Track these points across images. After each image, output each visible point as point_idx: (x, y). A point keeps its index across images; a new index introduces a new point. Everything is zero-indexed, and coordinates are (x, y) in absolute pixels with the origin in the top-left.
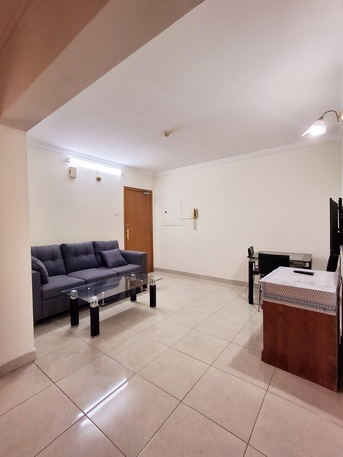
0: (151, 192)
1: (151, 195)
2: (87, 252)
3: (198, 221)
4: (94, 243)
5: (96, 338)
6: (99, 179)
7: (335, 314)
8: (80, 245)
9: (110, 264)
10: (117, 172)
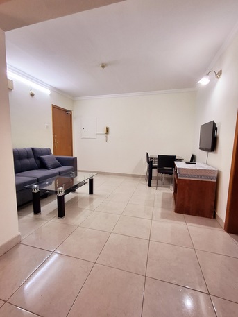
0: (71, 112)
1: (71, 115)
2: (28, 157)
3: (108, 136)
4: (33, 149)
5: (63, 219)
6: (32, 95)
7: (216, 181)
8: (21, 150)
9: (49, 166)
10: (47, 92)
